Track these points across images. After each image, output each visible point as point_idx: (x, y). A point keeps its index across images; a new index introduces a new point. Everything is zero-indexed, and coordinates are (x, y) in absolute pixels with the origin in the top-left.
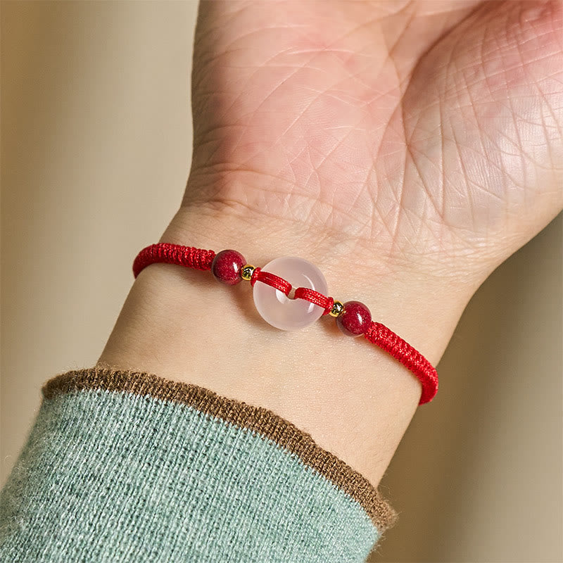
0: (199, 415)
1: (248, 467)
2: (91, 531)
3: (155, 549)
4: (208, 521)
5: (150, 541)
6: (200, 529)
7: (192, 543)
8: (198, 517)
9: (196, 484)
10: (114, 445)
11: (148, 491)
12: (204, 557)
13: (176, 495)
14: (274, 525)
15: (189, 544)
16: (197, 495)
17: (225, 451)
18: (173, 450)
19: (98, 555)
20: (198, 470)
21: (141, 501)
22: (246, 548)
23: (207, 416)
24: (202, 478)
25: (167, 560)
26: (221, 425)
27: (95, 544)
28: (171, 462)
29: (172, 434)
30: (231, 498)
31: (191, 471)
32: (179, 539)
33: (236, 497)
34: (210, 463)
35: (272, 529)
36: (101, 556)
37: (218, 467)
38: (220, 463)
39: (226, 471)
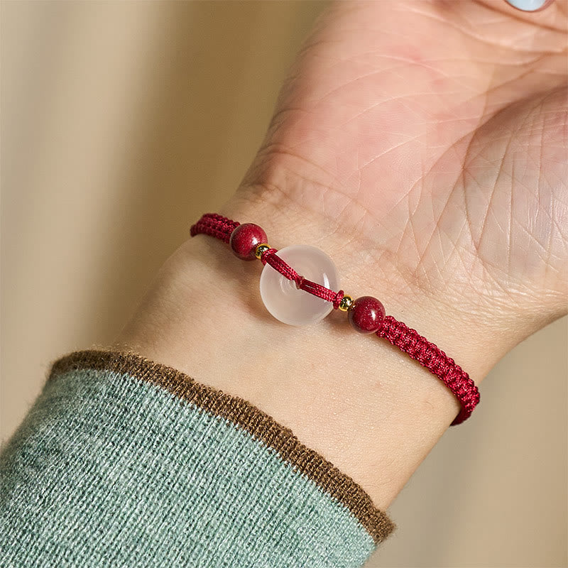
0: (173, 399)
1: (218, 456)
5: (97, 518)
6: (155, 513)
11: (107, 470)
12: (154, 541)
13: (135, 476)
14: (240, 519)
15: (140, 525)
18: (141, 432)
20: (163, 455)
21: (97, 479)
23: (181, 400)
25: (112, 539)
26: (194, 411)
29: (142, 415)
38: (187, 449)
39: (194, 457)
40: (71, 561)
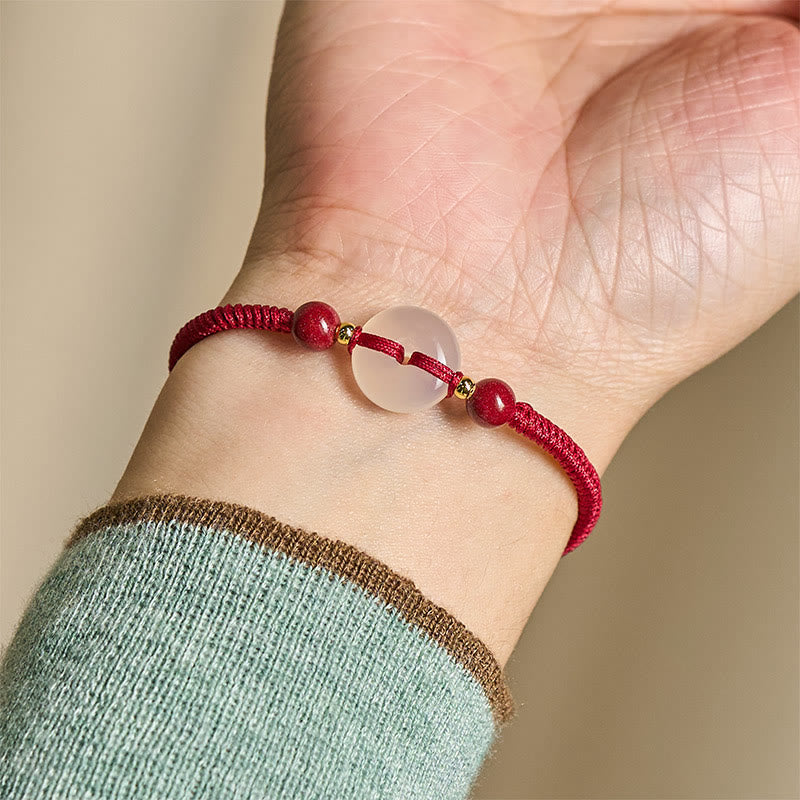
2: (93, 703)
3: (188, 726)
4: (267, 690)
7: (243, 720)
8: (253, 685)
9: (249, 640)
10: (128, 592)
16: (251, 654)
17: (291, 596)
18: (215, 594)
19: (102, 734)
20: (251, 622)
22: (324, 731)
23: (263, 548)
24: (258, 632)
26: (284, 561)
27: (98, 720)
28: (212, 611)
30: (301, 660)
31: (242, 622)
32: (225, 714)
33: (309, 659)
34: (268, 611)
35: (361, 708)
36: (106, 735)
37: (280, 617)
38: (283, 613)
40: (156, 774)
